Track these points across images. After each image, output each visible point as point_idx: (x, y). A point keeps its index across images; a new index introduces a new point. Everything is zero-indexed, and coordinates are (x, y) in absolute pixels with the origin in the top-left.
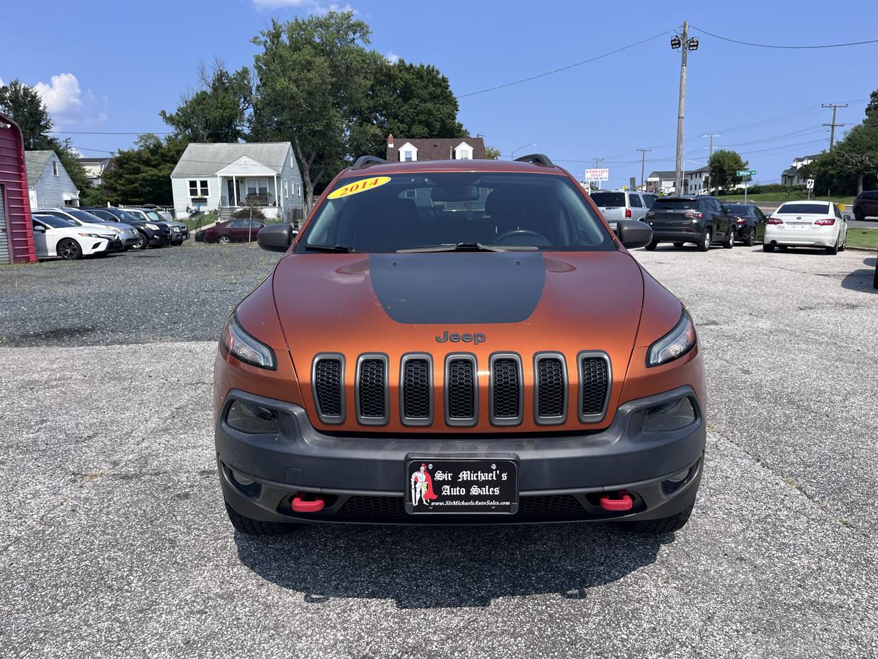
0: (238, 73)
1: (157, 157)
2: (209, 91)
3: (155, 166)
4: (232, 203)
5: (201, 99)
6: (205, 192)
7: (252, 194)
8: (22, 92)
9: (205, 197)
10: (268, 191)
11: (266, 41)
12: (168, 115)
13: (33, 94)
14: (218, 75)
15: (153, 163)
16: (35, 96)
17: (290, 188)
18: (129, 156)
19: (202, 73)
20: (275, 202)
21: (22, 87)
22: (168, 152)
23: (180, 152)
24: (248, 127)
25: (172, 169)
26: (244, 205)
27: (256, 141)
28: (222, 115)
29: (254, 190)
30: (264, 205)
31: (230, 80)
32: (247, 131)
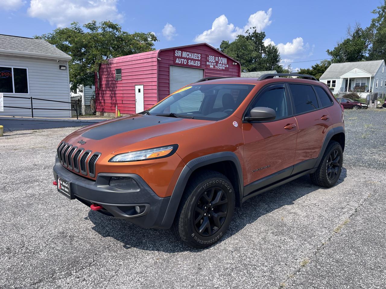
0: (368, 28)
1: (316, 71)
2: (351, 38)
3: (314, 75)
4: (346, 91)
5: (347, 42)
6: (334, 86)
7: (357, 86)
8: (272, 48)
9: (334, 88)
10: (366, 85)
11: (380, 11)
12: (330, 52)
13: (276, 48)
14: (356, 30)
15: (313, 73)
16: (276, 49)
17: (380, 83)
18: (304, 71)
19: (349, 30)
20: (369, 90)
21: (272, 46)
22: (321, 68)
23: (326, 68)
24: (368, 53)
25: (321, 75)
26: (351, 91)
27: (371, 60)
28: (355, 49)
29: (359, 84)
30: (362, 92)
31: (363, 32)
32: (367, 55)
